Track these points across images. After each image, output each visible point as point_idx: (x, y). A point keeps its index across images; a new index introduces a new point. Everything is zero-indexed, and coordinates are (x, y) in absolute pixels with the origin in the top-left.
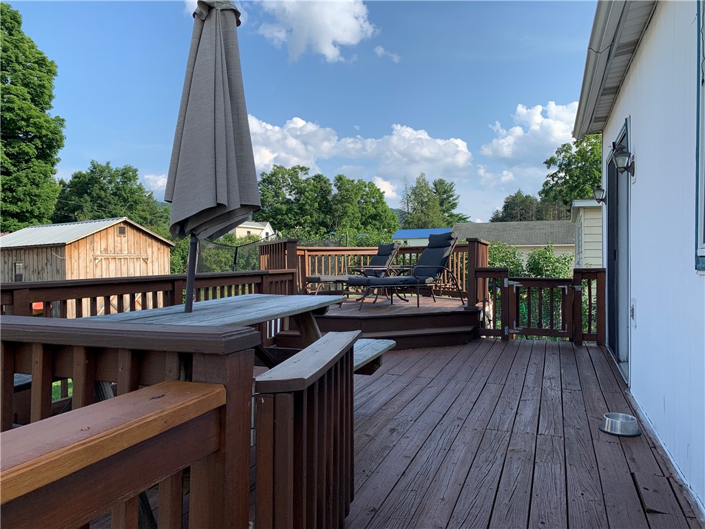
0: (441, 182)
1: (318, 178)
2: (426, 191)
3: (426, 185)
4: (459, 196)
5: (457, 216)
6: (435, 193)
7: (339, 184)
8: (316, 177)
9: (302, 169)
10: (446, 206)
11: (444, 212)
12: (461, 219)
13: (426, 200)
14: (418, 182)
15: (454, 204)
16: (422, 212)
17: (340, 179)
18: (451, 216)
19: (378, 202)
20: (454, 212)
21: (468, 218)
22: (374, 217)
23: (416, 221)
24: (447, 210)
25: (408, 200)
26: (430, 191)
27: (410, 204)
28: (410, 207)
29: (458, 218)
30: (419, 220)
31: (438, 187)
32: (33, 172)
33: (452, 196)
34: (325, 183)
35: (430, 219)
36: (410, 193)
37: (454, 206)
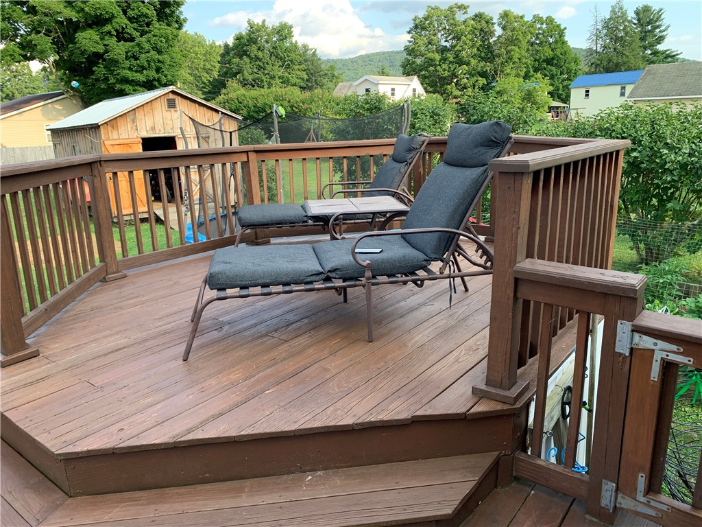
0: (646, 9)
1: (478, 17)
2: (623, 22)
3: (624, 14)
4: (668, 27)
5: (663, 53)
6: (635, 24)
7: (504, 22)
8: (476, 16)
9: (460, 7)
10: (649, 40)
11: (645, 48)
12: (668, 56)
13: (622, 34)
14: (613, 11)
15: (660, 37)
16: (615, 49)
17: (505, 15)
18: (655, 53)
19: (556, 42)
20: (660, 47)
21: (677, 55)
22: (549, 62)
23: (605, 63)
24: (651, 46)
25: (597, 36)
26: (629, 22)
27: (600, 42)
28: (599, 46)
29: (664, 55)
30: (610, 61)
31: (641, 16)
32: (154, 36)
33: (659, 27)
34: (487, 22)
35: (625, 59)
36: (600, 27)
37: (660, 40)
